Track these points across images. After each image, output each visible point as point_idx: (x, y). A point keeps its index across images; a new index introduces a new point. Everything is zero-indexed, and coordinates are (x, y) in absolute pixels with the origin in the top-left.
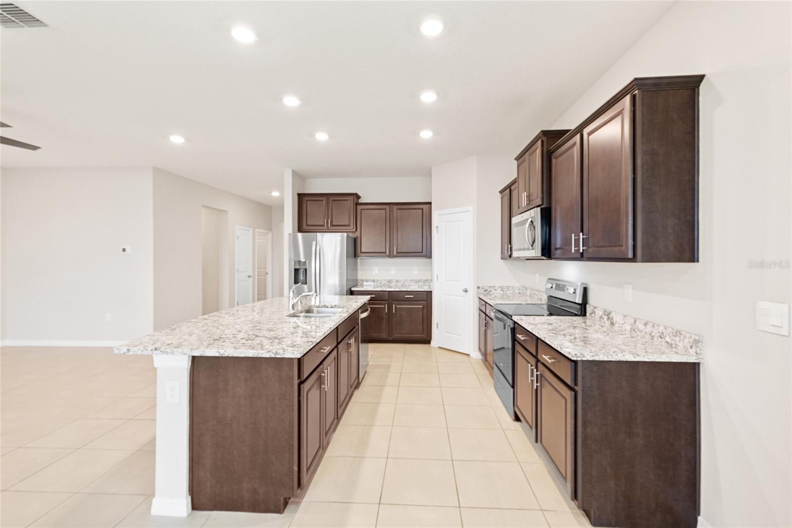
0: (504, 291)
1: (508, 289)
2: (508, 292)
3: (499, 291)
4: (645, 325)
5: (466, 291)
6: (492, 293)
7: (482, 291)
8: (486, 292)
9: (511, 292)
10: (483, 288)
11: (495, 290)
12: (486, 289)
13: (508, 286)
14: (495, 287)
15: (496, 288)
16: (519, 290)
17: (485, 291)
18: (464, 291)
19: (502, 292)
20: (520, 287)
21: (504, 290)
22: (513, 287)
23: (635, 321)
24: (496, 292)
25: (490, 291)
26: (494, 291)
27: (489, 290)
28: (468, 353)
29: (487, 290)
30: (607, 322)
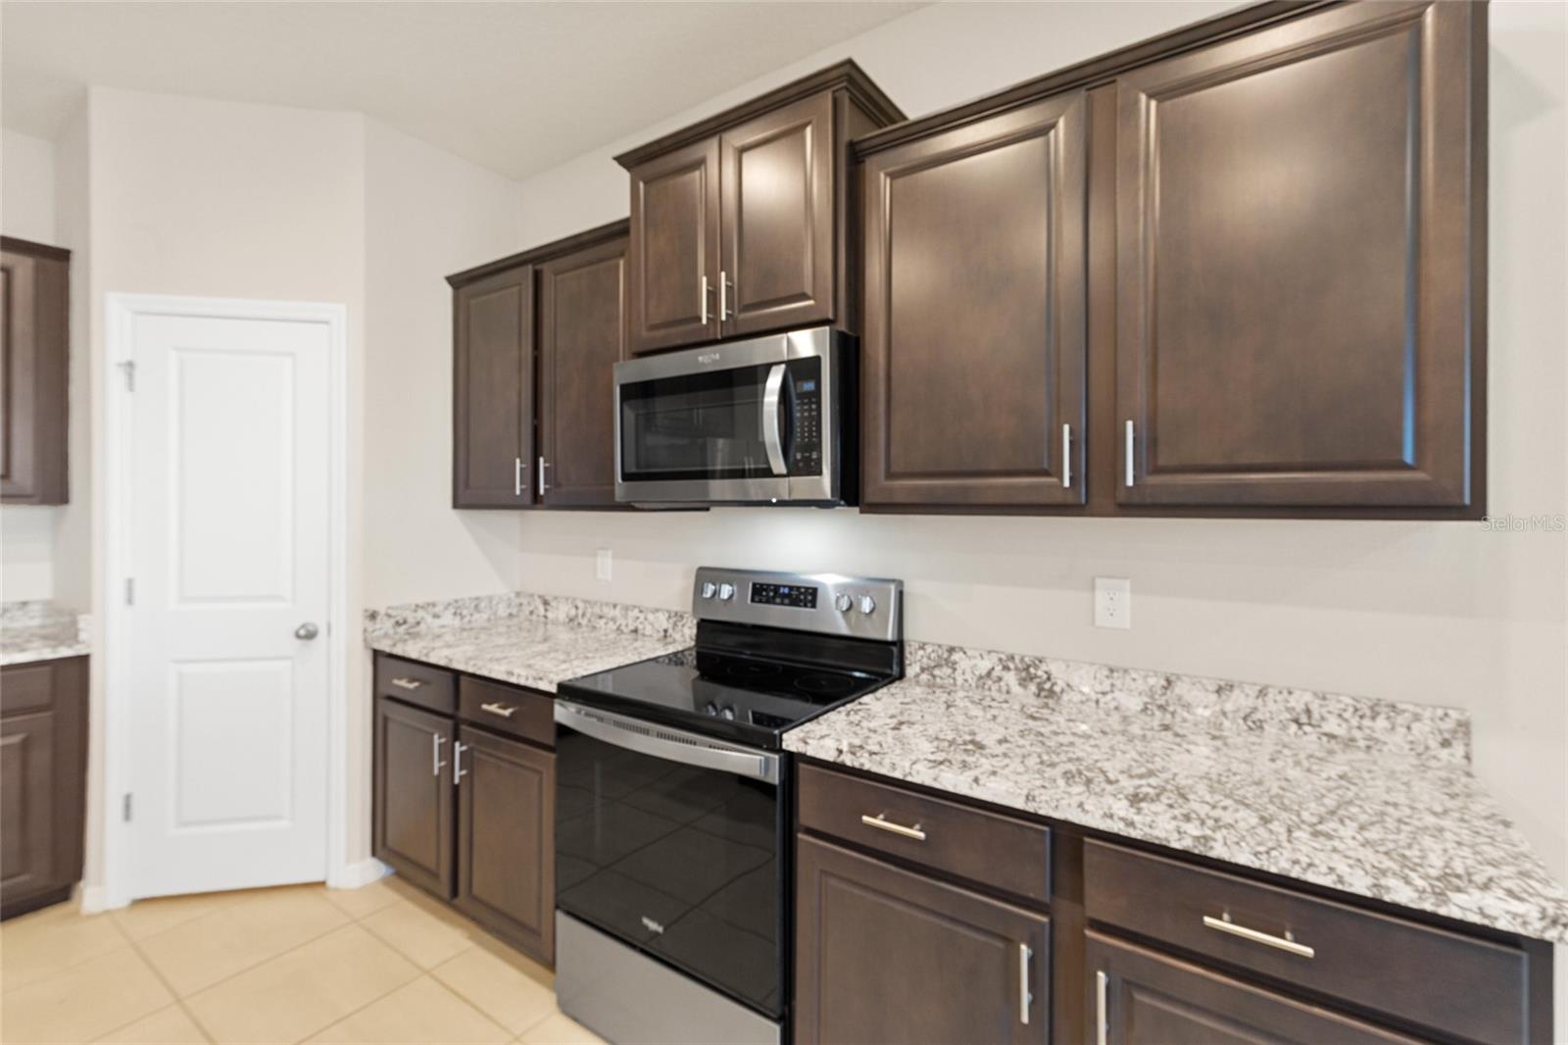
0: (462, 617)
1: (476, 606)
2: (476, 616)
3: (448, 619)
4: (1219, 691)
5: (310, 635)
6: (423, 626)
7: (385, 625)
8: (402, 629)
9: (485, 616)
10: (389, 616)
11: (436, 616)
12: (400, 615)
13: (477, 599)
14: (434, 605)
15: (437, 610)
16: (509, 606)
17: (398, 624)
18: (298, 636)
19: (458, 618)
20: (512, 595)
21: (465, 612)
22: (490, 599)
23: (1169, 681)
24: (438, 622)
25: (418, 623)
26: (429, 619)
27: (411, 620)
28: (319, 878)
29: (405, 622)
30: (1016, 689)
